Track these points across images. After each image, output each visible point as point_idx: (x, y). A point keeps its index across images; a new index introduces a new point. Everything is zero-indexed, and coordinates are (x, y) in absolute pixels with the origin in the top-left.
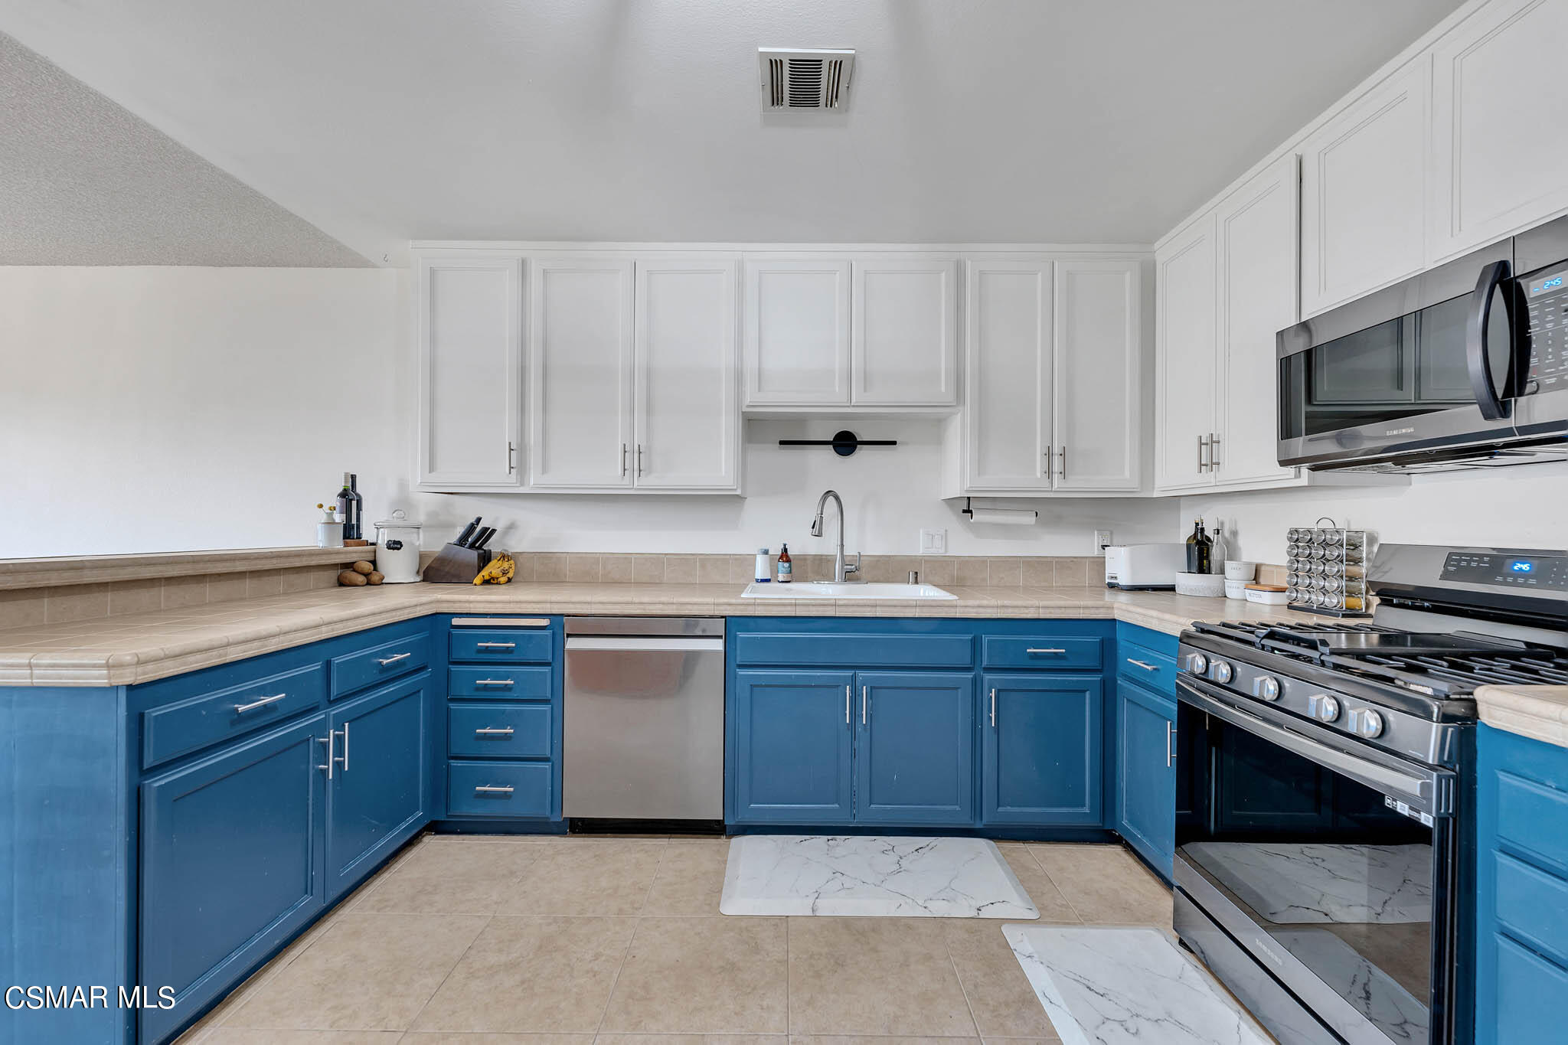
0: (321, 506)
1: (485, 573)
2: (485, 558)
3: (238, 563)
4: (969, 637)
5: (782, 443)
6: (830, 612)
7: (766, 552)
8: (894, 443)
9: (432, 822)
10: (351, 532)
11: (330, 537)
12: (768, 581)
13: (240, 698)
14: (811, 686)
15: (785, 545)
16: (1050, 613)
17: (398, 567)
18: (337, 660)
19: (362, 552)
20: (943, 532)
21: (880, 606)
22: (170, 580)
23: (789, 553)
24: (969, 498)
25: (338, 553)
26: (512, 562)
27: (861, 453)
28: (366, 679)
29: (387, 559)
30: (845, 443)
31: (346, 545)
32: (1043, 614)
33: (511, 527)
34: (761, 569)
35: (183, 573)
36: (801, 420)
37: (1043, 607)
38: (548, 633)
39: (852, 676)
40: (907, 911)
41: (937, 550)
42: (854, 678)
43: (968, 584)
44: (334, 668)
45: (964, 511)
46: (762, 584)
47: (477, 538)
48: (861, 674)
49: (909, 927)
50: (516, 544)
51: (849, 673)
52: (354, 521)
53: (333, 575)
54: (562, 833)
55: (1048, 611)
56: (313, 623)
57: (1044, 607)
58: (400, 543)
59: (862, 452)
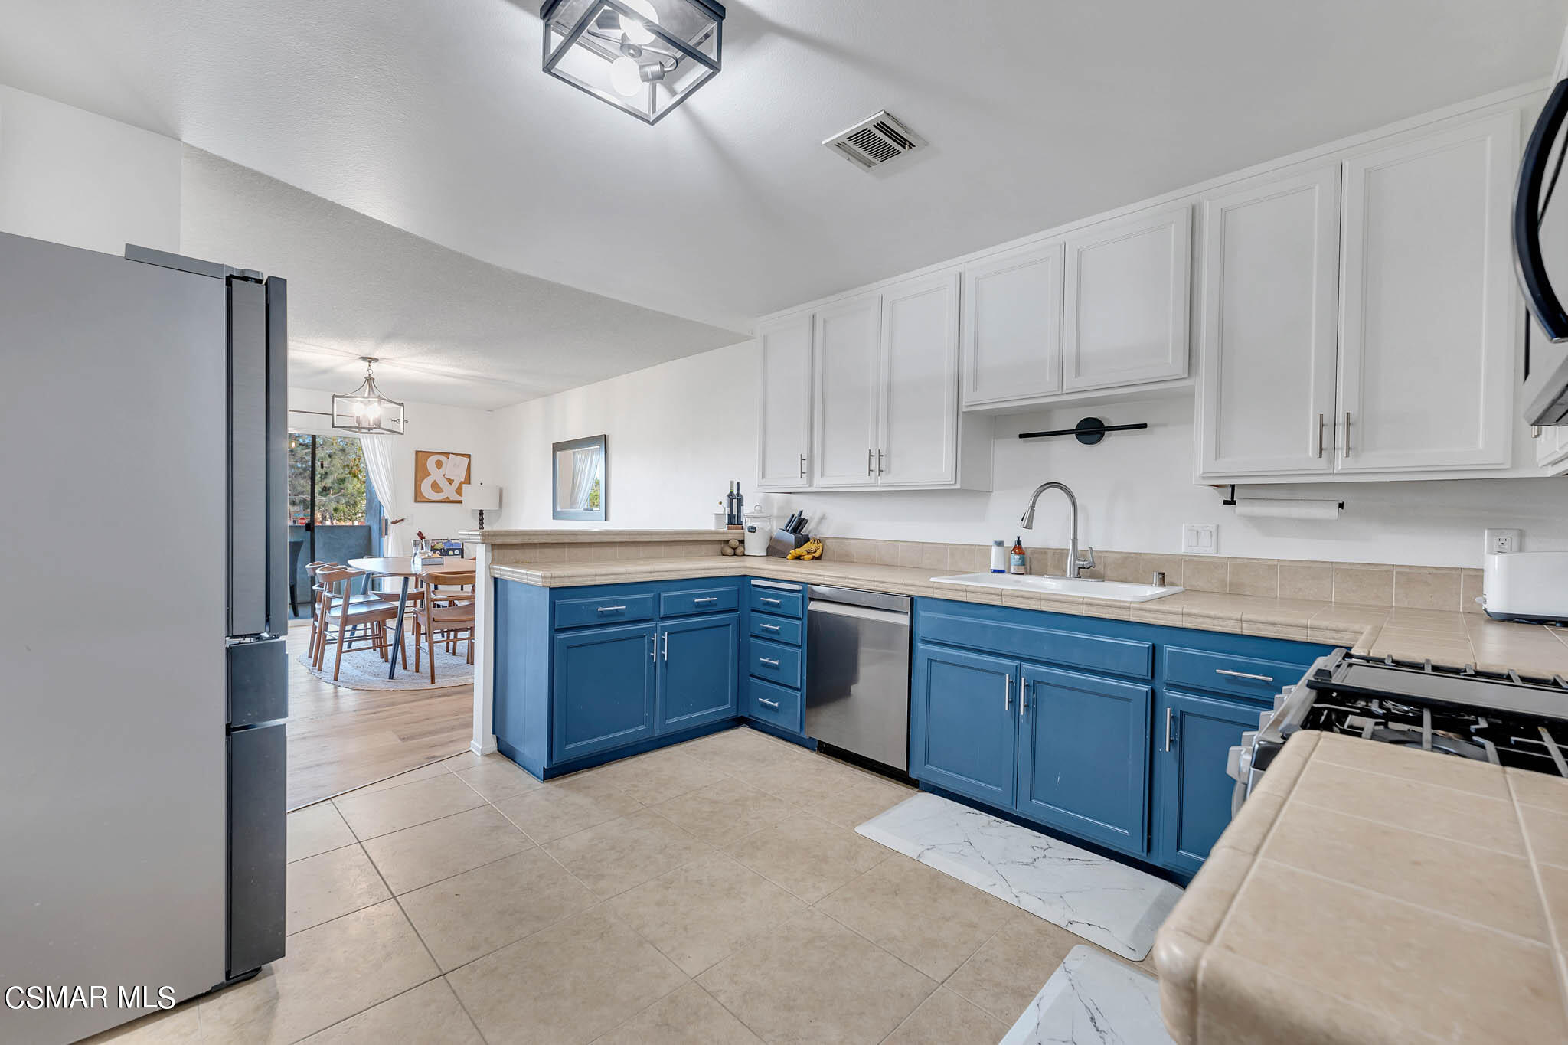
0: (721, 503)
1: (799, 551)
2: (803, 540)
3: (654, 536)
4: (1146, 645)
5: (1021, 436)
6: (997, 601)
7: (1000, 544)
8: (1144, 426)
9: (742, 716)
10: (735, 520)
11: (718, 522)
12: (1002, 571)
13: (603, 604)
14: (978, 669)
15: (1019, 538)
16: (1259, 629)
17: (755, 545)
18: (664, 594)
19: (735, 534)
20: (1213, 527)
21: (1046, 600)
22: (621, 544)
23: (1023, 545)
24: (1233, 486)
25: (723, 533)
26: (820, 544)
27: (1111, 440)
28: (683, 610)
29: (749, 538)
30: (1091, 431)
31: (729, 528)
32: (1248, 630)
33: (823, 518)
34: (996, 560)
35: (624, 540)
36: (1044, 411)
37: (1247, 621)
38: (800, 595)
39: (1016, 666)
40: (998, 891)
41: (1205, 548)
42: (1018, 669)
43: (1248, 593)
44: (662, 599)
45: (1226, 502)
46: (996, 574)
47: (798, 525)
48: (1026, 666)
49: (986, 902)
50: (827, 531)
51: (1015, 663)
52: (735, 513)
53: (718, 547)
54: (812, 749)
55: (1254, 626)
56: (649, 570)
57: (1249, 621)
58: (755, 528)
59: (1111, 438)
